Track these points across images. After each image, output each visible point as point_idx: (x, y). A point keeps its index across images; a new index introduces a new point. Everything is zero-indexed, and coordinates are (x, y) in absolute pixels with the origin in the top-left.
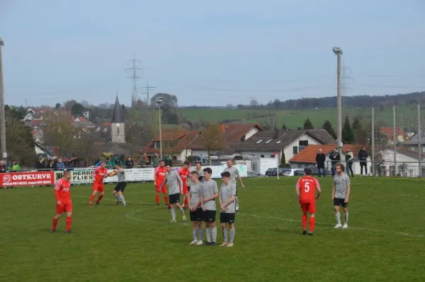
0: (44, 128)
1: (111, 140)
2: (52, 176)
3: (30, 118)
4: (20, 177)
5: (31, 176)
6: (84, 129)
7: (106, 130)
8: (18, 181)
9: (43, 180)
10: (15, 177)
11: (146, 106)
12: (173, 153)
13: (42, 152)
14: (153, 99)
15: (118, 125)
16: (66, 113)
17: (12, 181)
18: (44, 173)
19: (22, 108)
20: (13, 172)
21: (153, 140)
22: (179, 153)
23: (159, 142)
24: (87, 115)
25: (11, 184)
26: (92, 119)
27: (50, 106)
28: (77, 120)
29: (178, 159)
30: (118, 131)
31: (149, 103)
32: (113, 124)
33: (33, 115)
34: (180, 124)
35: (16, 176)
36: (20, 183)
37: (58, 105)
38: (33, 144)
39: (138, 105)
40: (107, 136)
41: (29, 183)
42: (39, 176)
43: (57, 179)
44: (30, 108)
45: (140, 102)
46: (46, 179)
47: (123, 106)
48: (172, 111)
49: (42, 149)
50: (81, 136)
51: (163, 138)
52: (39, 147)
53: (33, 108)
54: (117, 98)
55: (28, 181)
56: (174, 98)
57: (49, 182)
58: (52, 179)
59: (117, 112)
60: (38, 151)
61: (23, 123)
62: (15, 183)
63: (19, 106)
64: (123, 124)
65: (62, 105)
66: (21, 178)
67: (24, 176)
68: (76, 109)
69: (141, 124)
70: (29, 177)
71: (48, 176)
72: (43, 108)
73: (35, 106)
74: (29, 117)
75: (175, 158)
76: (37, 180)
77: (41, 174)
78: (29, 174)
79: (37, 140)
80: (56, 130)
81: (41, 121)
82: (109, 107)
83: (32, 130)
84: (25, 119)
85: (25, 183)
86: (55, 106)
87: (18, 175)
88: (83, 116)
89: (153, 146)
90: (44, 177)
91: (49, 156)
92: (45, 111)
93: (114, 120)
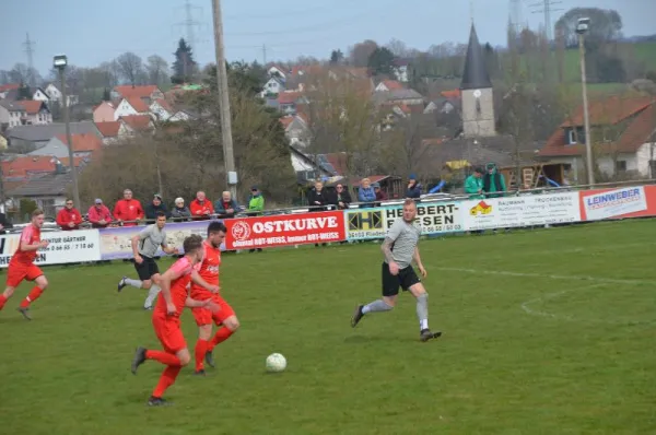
0: (309, 112)
1: (461, 130)
2: (340, 221)
3: (275, 90)
4: (268, 227)
5: (294, 224)
6: (397, 110)
7: (448, 107)
8: (264, 235)
9: (319, 231)
10: (259, 227)
11: (544, 41)
12: (617, 153)
13: (308, 167)
14: (561, 24)
15: (477, 93)
16: (354, 72)
17: (253, 236)
18: (322, 217)
19: (255, 65)
20: (253, 217)
21: (567, 124)
22: (633, 152)
23: (581, 129)
24: (403, 75)
25: (250, 243)
26: (414, 83)
27: (319, 58)
28: (382, 87)
29: (630, 167)
30: (478, 108)
31: (551, 35)
32: (465, 93)
33: (283, 84)
34: (630, 82)
35: (260, 225)
36: (271, 241)
37: (336, 56)
38: (286, 151)
39: (524, 42)
40: (453, 122)
41: (291, 239)
42: (311, 223)
43: (351, 228)
44: (273, 65)
45: (527, 33)
46: (326, 229)
47: (488, 47)
48: (608, 51)
49: (307, 160)
50: (392, 125)
51: (591, 116)
52: (300, 155)
53: (280, 66)
54: (473, 30)
55: (286, 234)
56: (615, 18)
57: (335, 235)
58: (340, 229)
59: (475, 64)
60: (298, 165)
61: (262, 102)
62: (259, 242)
63: (250, 62)
64: (489, 92)
65: (346, 54)
66: (271, 230)
67: (278, 223)
68: (378, 60)
69: (531, 88)
70: (288, 226)
71: (332, 222)
72: (303, 63)
73: (284, 61)
74: (272, 87)
75: (621, 165)
76: (306, 232)
77: (315, 217)
78: (289, 218)
79: (294, 140)
80: (336, 116)
81: (299, 96)
82: (453, 53)
83: (281, 116)
84: (263, 94)
85: (280, 240)
86: (328, 57)
87: (263, 221)
88: (395, 78)
89: (565, 141)
90: (322, 225)
91: (323, 177)
92: (310, 72)
93: (467, 83)
